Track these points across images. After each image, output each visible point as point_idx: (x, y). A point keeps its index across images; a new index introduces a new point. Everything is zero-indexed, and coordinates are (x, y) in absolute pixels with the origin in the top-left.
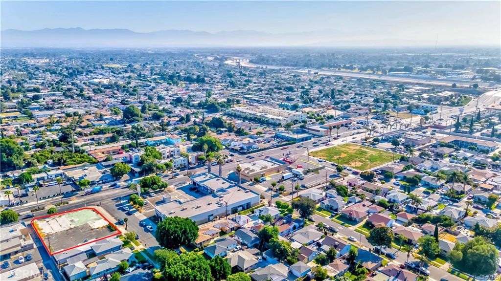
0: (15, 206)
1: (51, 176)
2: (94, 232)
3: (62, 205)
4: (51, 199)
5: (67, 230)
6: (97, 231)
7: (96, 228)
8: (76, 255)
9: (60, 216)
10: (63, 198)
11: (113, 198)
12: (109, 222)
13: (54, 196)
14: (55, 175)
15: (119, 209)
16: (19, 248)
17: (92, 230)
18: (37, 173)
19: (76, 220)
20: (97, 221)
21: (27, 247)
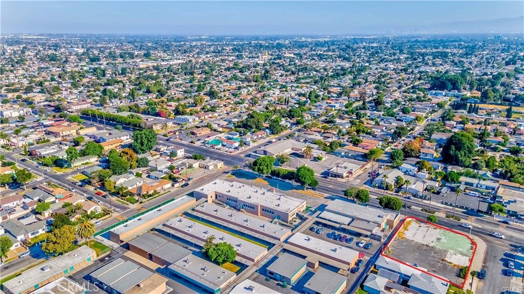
0: (418, 198)
1: (481, 186)
2: (441, 264)
3: (451, 219)
4: (451, 208)
5: (423, 245)
6: (445, 265)
7: (449, 261)
8: (395, 272)
9: (435, 229)
10: (463, 212)
11: (513, 244)
12: (470, 265)
13: (457, 207)
14: (486, 187)
15: (502, 260)
16: (369, 233)
17: (443, 260)
18: (470, 177)
19: (444, 240)
20: (459, 256)
21: (376, 237)
